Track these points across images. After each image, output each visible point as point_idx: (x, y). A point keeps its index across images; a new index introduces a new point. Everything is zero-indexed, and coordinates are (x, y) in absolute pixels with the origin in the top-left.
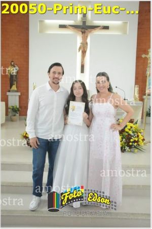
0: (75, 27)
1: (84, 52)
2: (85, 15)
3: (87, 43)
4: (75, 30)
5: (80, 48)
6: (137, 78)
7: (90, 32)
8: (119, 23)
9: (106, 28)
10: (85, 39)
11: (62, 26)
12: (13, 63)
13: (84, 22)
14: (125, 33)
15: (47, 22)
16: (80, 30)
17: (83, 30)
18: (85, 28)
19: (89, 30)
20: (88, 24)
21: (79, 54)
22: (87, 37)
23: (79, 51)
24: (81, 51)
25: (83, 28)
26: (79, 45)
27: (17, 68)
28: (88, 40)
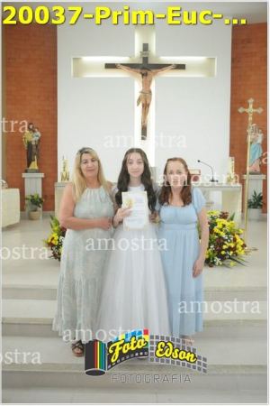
0: (131, 66)
1: (146, 107)
2: (146, 47)
3: (150, 92)
4: (132, 71)
5: (139, 100)
6: (232, 147)
7: (155, 74)
8: (202, 59)
9: (181, 67)
10: (147, 85)
11: (109, 66)
12: (31, 127)
13: (145, 59)
14: (211, 74)
15: (86, 59)
16: (139, 70)
17: (144, 72)
18: (146, 68)
19: (154, 71)
20: (151, 61)
21: (139, 109)
22: (150, 82)
23: (138, 104)
24: (141, 104)
25: (143, 68)
26: (137, 95)
27: (38, 133)
28: (153, 88)
